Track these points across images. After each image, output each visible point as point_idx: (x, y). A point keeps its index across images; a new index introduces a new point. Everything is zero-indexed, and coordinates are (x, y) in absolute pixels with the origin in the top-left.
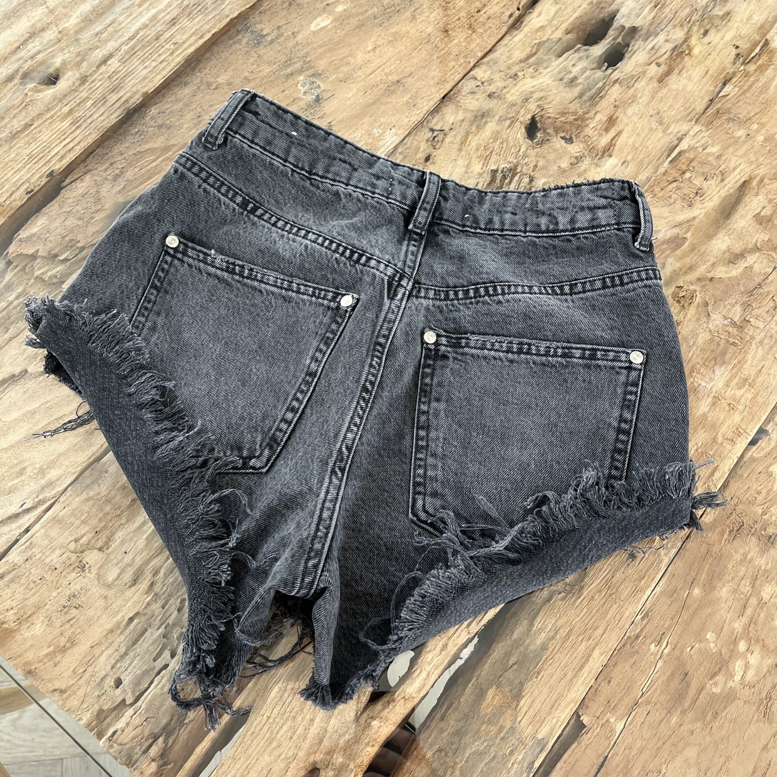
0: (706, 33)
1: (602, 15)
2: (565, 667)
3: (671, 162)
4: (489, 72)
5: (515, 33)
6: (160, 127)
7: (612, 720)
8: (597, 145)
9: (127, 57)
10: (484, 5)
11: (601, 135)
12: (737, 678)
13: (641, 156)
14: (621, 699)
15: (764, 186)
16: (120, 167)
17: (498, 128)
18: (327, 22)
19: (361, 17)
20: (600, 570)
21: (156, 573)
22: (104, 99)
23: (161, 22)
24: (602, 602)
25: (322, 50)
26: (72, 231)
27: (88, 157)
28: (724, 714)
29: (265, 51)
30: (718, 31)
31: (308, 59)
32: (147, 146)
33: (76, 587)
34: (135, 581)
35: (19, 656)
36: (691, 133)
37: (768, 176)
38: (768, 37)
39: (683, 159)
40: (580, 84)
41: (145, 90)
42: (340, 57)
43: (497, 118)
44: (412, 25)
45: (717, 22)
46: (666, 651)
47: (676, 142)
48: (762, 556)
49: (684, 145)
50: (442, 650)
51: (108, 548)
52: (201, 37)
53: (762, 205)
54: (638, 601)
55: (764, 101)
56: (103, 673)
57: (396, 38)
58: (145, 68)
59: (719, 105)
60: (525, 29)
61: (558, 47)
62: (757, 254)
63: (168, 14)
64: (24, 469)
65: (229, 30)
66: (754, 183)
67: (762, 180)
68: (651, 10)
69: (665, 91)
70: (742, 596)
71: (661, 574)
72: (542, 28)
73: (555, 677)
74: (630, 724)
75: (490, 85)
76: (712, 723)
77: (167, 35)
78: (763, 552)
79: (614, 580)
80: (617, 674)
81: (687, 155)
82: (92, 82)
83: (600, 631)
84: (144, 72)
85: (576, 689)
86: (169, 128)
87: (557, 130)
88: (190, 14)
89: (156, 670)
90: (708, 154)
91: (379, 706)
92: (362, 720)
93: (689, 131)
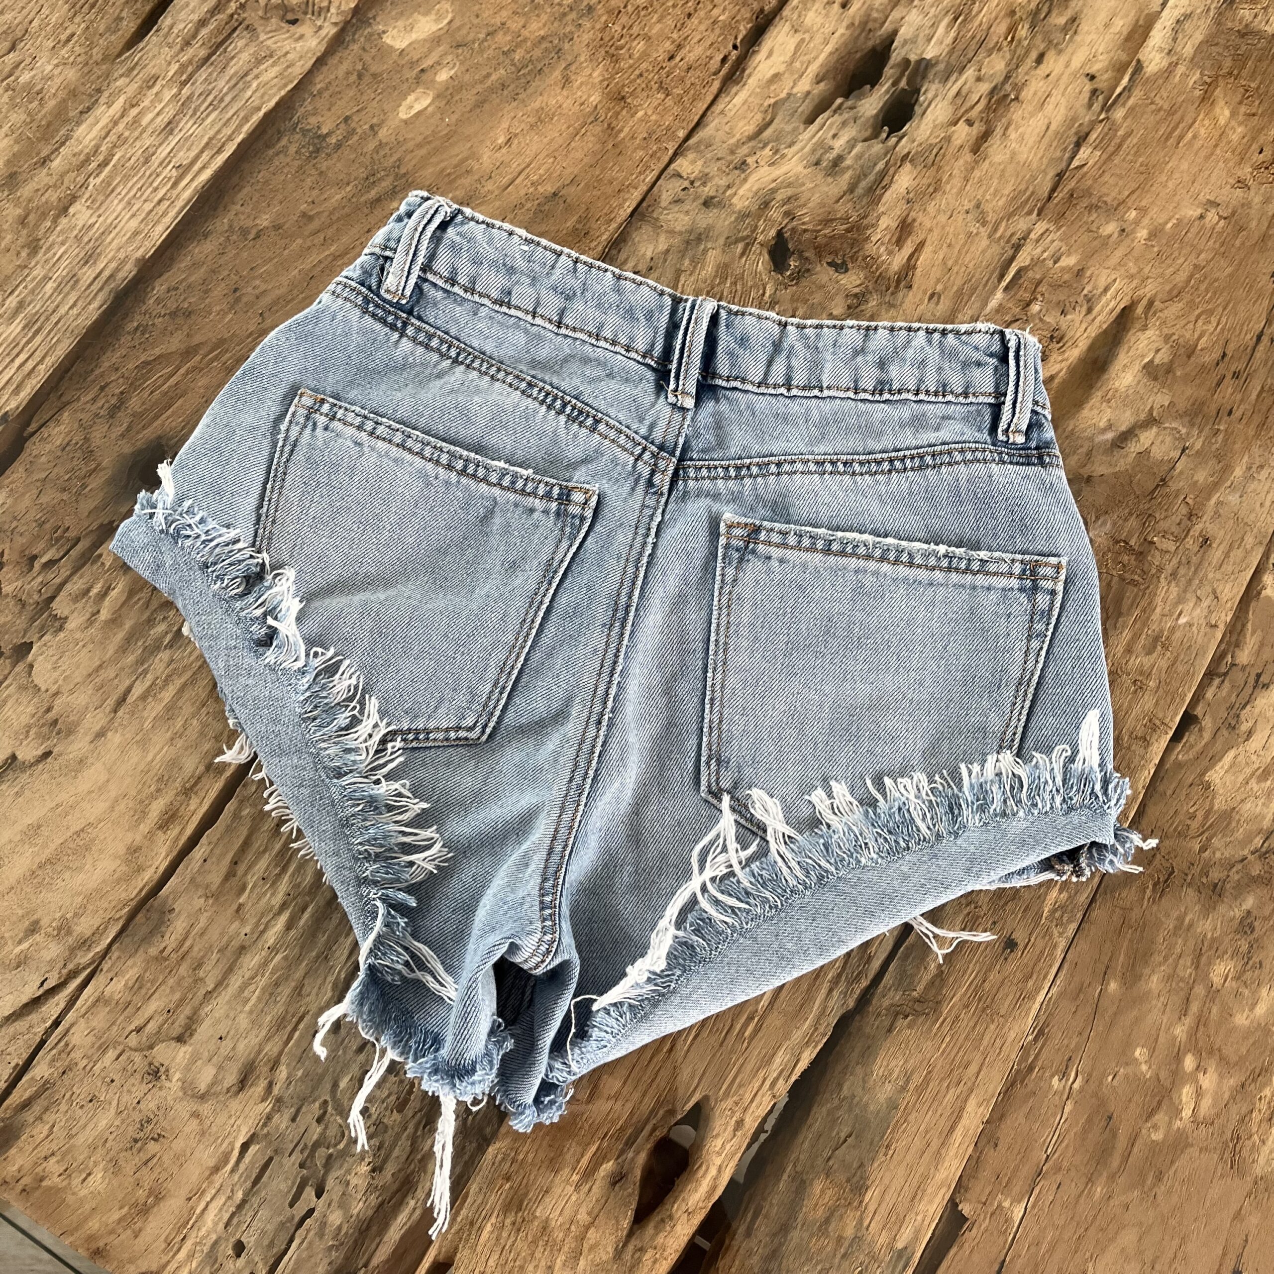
0: (1040, 59)
1: (870, 44)
2: (927, 1133)
3: (1007, 288)
4: (700, 163)
5: (734, 90)
6: (173, 314)
7: (1006, 1204)
8: (887, 269)
9: (101, 198)
10: (679, 47)
11: (890, 253)
12: (1187, 1113)
13: (959, 282)
14: (1016, 1169)
15: (1155, 313)
16: (117, 391)
17: (727, 259)
18: (425, 102)
19: (479, 88)
20: (965, 972)
21: (275, 1065)
22: (73, 279)
23: (150, 130)
24: (972, 1024)
25: (423, 152)
26: (52, 511)
27: (61, 378)
28: (1171, 1172)
29: (330, 162)
30: (1060, 52)
31: (403, 171)
32: (157, 351)
33: (150, 1105)
34: (243, 1083)
35: (76, 1229)
36: (1032, 236)
37: (1159, 296)
38: (1140, 56)
39: (1024, 281)
40: (848, 168)
41: (139, 254)
42: (455, 161)
43: (721, 241)
44: (565, 93)
45: (1057, 36)
46: (1076, 1086)
47: (1011, 252)
48: (1206, 916)
49: (1023, 259)
50: (736, 1130)
51: (191, 1035)
52: (219, 151)
53: (1155, 346)
54: (1027, 1014)
55: (1142, 169)
56: (214, 1237)
57: (542, 119)
58: (133, 215)
59: (1073, 184)
60: (750, 81)
61: (806, 108)
62: (1155, 430)
63: (158, 114)
64: (37, 922)
65: (264, 132)
66: (1140, 310)
67: (1151, 303)
68: (950, 26)
69: (985, 165)
70: (1181, 985)
71: (1057, 965)
72: (776, 77)
73: (913, 1149)
74: (1034, 1207)
75: (704, 184)
76: (1156, 1189)
77: (163, 152)
78: (1208, 909)
79: (987, 985)
80: (1007, 1132)
81: (1030, 274)
82: (49, 249)
83: (973, 1068)
84: (134, 224)
85: (946, 1164)
86: (188, 314)
87: (820, 251)
88: (194, 113)
89: (297, 1219)
90: (1063, 269)
91: (650, 1230)
92: (627, 1256)
93: (1030, 231)
